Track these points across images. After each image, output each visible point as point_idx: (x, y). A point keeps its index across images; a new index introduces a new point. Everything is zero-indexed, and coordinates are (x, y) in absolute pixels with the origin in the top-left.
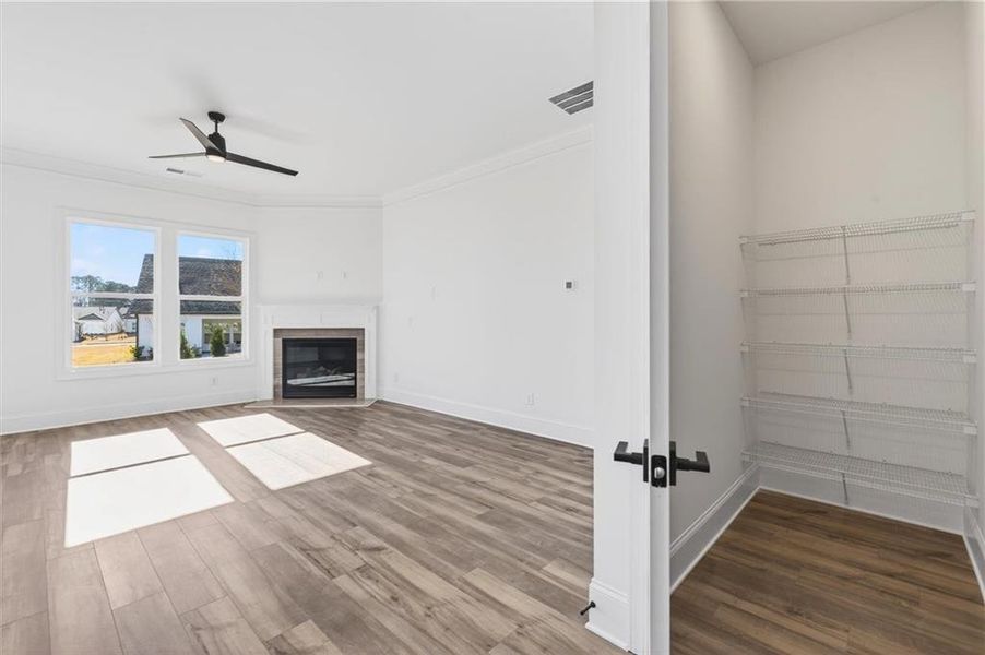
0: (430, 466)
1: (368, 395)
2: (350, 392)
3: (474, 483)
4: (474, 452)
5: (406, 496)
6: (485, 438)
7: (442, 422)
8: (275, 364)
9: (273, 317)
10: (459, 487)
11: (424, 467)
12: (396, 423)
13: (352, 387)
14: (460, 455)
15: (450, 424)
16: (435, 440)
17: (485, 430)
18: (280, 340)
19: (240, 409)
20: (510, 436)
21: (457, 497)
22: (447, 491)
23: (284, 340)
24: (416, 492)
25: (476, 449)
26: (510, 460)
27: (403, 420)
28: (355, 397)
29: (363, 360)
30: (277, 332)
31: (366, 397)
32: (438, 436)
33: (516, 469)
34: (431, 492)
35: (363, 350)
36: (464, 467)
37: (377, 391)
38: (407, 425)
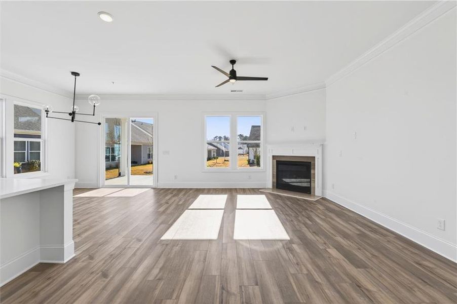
0: (330, 256)
1: (316, 194)
2: (308, 190)
3: (358, 286)
4: (374, 255)
5: (300, 276)
6: (389, 246)
7: (357, 222)
8: (273, 172)
9: (272, 150)
10: (344, 285)
11: (325, 255)
12: (325, 215)
13: (308, 187)
14: (359, 255)
15: (364, 225)
16: (346, 236)
17: (392, 238)
18: (275, 161)
19: (257, 191)
20: (416, 251)
21: (337, 295)
22: (332, 285)
23: (277, 161)
24: (309, 276)
25: (376, 253)
26: (406, 277)
27: (330, 214)
28: (310, 193)
29: (314, 174)
30: (274, 157)
31: (316, 195)
32: (349, 232)
33: (410, 290)
34: (319, 280)
35: (314, 169)
36: (358, 267)
37: (323, 192)
38: (332, 219)
